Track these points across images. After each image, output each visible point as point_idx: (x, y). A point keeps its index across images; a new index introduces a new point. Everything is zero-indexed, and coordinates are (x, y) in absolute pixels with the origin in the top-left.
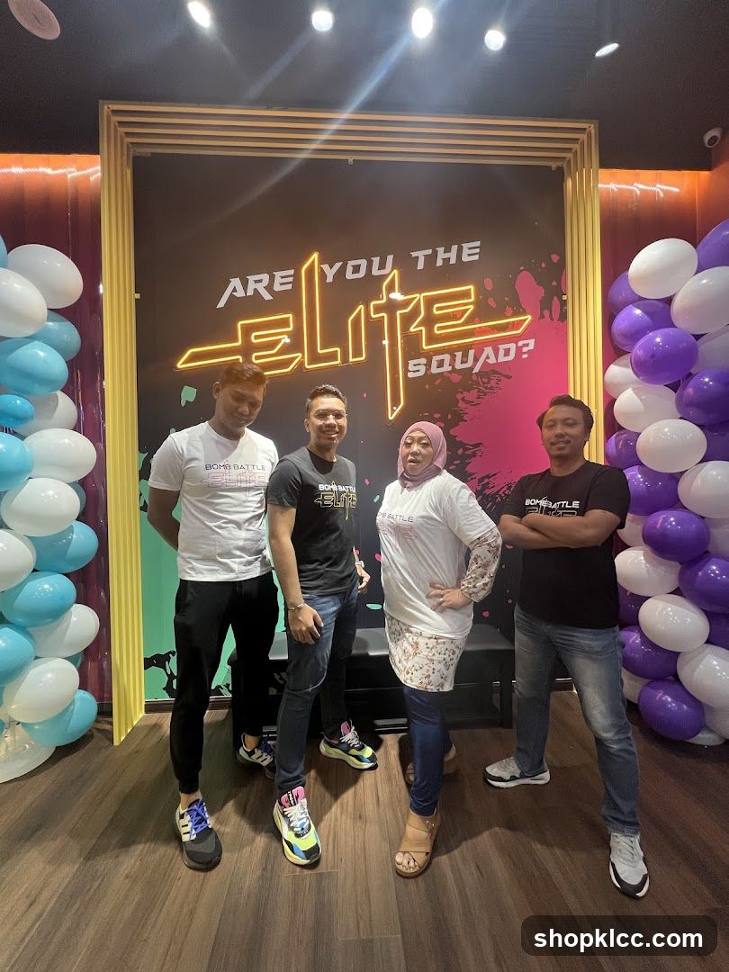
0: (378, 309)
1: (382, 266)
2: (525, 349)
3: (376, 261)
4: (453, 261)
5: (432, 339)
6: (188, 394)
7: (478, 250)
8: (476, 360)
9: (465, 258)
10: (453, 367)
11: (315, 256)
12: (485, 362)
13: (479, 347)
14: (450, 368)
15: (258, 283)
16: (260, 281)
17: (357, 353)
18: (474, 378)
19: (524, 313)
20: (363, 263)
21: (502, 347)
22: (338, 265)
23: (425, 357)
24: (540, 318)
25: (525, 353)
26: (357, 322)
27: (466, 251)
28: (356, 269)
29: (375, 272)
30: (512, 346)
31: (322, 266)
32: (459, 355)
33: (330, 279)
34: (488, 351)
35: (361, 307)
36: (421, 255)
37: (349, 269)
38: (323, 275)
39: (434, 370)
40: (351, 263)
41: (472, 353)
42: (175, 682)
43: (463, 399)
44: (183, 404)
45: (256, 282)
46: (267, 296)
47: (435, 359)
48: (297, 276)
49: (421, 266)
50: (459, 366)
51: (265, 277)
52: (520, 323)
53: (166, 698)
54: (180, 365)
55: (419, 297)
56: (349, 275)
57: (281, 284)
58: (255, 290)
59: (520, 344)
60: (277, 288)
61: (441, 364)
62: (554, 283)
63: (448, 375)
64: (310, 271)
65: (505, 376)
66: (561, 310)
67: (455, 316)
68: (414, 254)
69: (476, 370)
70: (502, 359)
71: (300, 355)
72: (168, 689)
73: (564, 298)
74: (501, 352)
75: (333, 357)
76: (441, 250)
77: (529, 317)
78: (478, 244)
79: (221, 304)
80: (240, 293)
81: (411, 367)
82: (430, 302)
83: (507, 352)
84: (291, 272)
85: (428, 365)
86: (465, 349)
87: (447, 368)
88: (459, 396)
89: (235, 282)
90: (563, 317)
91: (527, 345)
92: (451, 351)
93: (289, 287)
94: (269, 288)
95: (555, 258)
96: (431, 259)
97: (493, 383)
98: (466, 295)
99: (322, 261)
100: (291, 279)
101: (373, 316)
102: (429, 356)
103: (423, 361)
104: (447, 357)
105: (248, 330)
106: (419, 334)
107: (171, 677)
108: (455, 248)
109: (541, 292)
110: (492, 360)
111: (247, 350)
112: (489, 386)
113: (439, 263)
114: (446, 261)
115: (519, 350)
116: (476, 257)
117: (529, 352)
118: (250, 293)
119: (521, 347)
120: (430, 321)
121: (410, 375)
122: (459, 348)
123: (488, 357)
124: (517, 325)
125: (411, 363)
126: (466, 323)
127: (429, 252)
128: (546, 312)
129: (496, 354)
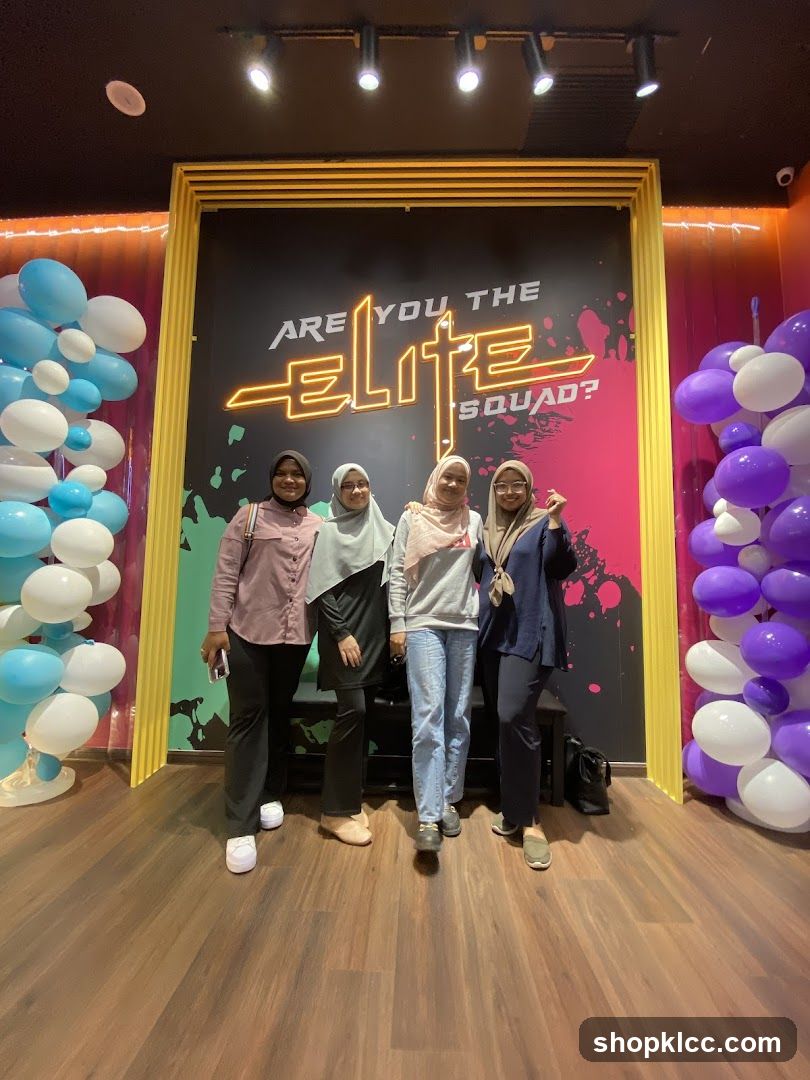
0: (430, 350)
1: (436, 307)
2: (588, 390)
3: (430, 302)
4: (510, 301)
5: (485, 379)
6: (236, 433)
7: (537, 290)
8: (533, 401)
9: (523, 298)
10: (508, 409)
11: (368, 299)
12: (543, 405)
13: (537, 389)
14: (504, 410)
15: (310, 326)
16: (313, 323)
17: (407, 394)
18: (531, 420)
19: (588, 352)
20: (417, 305)
21: (562, 389)
22: (391, 307)
23: (479, 399)
24: (605, 357)
25: (589, 394)
26: (407, 363)
27: (524, 291)
28: (408, 311)
29: (429, 313)
30: (574, 388)
31: (375, 308)
32: (515, 396)
33: (382, 321)
34: (547, 392)
35: (413, 348)
36: (476, 296)
37: (402, 310)
38: (375, 316)
39: (488, 412)
40: (404, 306)
41: (528, 394)
42: (200, 731)
43: (518, 442)
44: (230, 442)
45: (309, 324)
46: (319, 338)
47: (489, 400)
48: (349, 319)
49: (476, 306)
50: (514, 407)
51: (318, 320)
52: (584, 362)
53: (189, 748)
54: (231, 404)
55: (473, 338)
56: (402, 317)
57: (333, 326)
58: (308, 332)
59: (583, 384)
60: (329, 330)
61: (495, 406)
62: (621, 322)
63: (503, 417)
64: (363, 313)
65: (565, 418)
66: (629, 348)
67: (512, 356)
68: (469, 295)
69: (533, 412)
70: (562, 400)
71: (348, 396)
72: (193, 739)
73: (632, 336)
74: (562, 393)
75: (382, 397)
76: (497, 291)
77: (592, 357)
78: (537, 283)
79: (274, 346)
80: (292, 336)
81: (463, 409)
82: (484, 343)
83: (568, 393)
84: (344, 314)
85: (481, 407)
86: (521, 390)
87: (501, 410)
88: (514, 439)
89: (289, 325)
90: (631, 356)
91: (591, 386)
92: (506, 392)
93: (341, 329)
94: (321, 330)
95: (622, 296)
96: (486, 301)
97: (551, 426)
98: (524, 334)
99: (375, 303)
100: (343, 321)
101: (424, 357)
102: (482, 397)
103: (476, 402)
104: (501, 399)
105: (298, 371)
106: (471, 376)
107: (197, 726)
108: (512, 288)
109: (606, 331)
110: (551, 402)
111: (296, 390)
112: (547, 429)
113: (496, 303)
114: (503, 301)
115: (581, 391)
116: (536, 297)
117: (592, 393)
118: (302, 334)
119: (584, 388)
120: (484, 361)
121: (462, 417)
122: (514, 389)
123: (546, 399)
124: (579, 365)
125: (463, 405)
126: (523, 363)
127: (485, 292)
128: (612, 352)
129: (556, 395)
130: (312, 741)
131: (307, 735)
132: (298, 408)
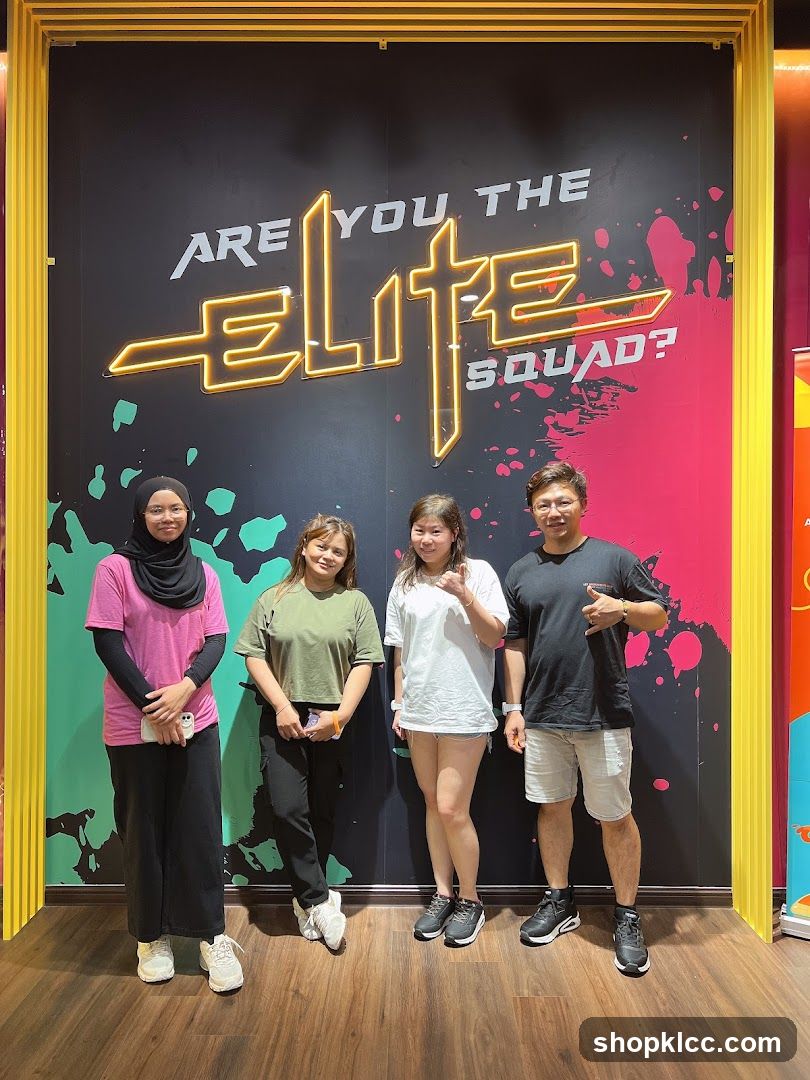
0: (422, 282)
1: (430, 211)
2: (661, 344)
3: (420, 203)
4: (544, 202)
5: (508, 328)
6: (125, 413)
7: (585, 184)
8: (578, 361)
9: (565, 197)
10: (541, 374)
11: (324, 198)
12: (593, 366)
13: (584, 342)
14: (535, 376)
15: (234, 241)
16: (238, 237)
17: (387, 351)
18: (575, 391)
19: (660, 285)
20: (399, 207)
21: (622, 341)
22: (359, 211)
23: (497, 359)
24: (687, 293)
25: (661, 350)
26: (387, 303)
27: (566, 186)
28: (388, 217)
29: (419, 221)
30: (640, 340)
31: (335, 212)
32: (551, 353)
33: (346, 234)
34: (600, 346)
35: (395, 278)
36: (492, 193)
37: (378, 217)
38: (336, 227)
39: (510, 378)
40: (380, 208)
41: (571, 350)
42: (92, 858)
43: (555, 425)
44: (116, 427)
45: (232, 238)
46: (248, 261)
47: (512, 360)
48: (295, 229)
49: (491, 210)
50: (549, 371)
51: (246, 232)
53: (78, 882)
54: (114, 368)
55: (488, 262)
56: (377, 226)
57: (270, 242)
58: (231, 252)
59: (653, 334)
60: (264, 247)
61: (520, 368)
62: (713, 235)
63: (532, 386)
64: (317, 221)
65: (625, 387)
66: (724, 278)
67: (544, 292)
68: (481, 192)
69: (578, 378)
70: (621, 359)
71: (298, 354)
72: (82, 868)
73: (729, 259)
74: (621, 349)
75: (349, 357)
76: (525, 184)
77: (668, 292)
78: (586, 172)
79: (177, 274)
80: (207, 257)
81: (472, 374)
82: (504, 270)
83: (630, 349)
84: (287, 222)
85: (500, 370)
86: (560, 344)
87: (530, 374)
88: (549, 420)
89: (200, 240)
90: (727, 289)
91: (664, 337)
92: (537, 347)
93: (283, 246)
94: (251, 248)
95: (716, 193)
96: (508, 200)
97: (605, 399)
98: (564, 257)
99: (334, 206)
100: (285, 234)
101: (413, 292)
102: (501, 355)
103: (492, 363)
104: (530, 358)
105: (218, 315)
106: (485, 322)
107: (87, 850)
108: (548, 181)
109: (689, 250)
110: (605, 362)
111: (217, 345)
112: (598, 403)
113: (522, 205)
115: (650, 346)
116: (583, 195)
117: (667, 349)
118: (222, 255)
119: (654, 341)
120: (504, 300)
121: (471, 386)
122: (550, 342)
123: (598, 357)
124: (648, 305)
125: (473, 366)
126: (564, 302)
127: (506, 187)
128: (698, 283)
129: (613, 352)
130: (256, 867)
131: (249, 859)
132: (221, 373)
